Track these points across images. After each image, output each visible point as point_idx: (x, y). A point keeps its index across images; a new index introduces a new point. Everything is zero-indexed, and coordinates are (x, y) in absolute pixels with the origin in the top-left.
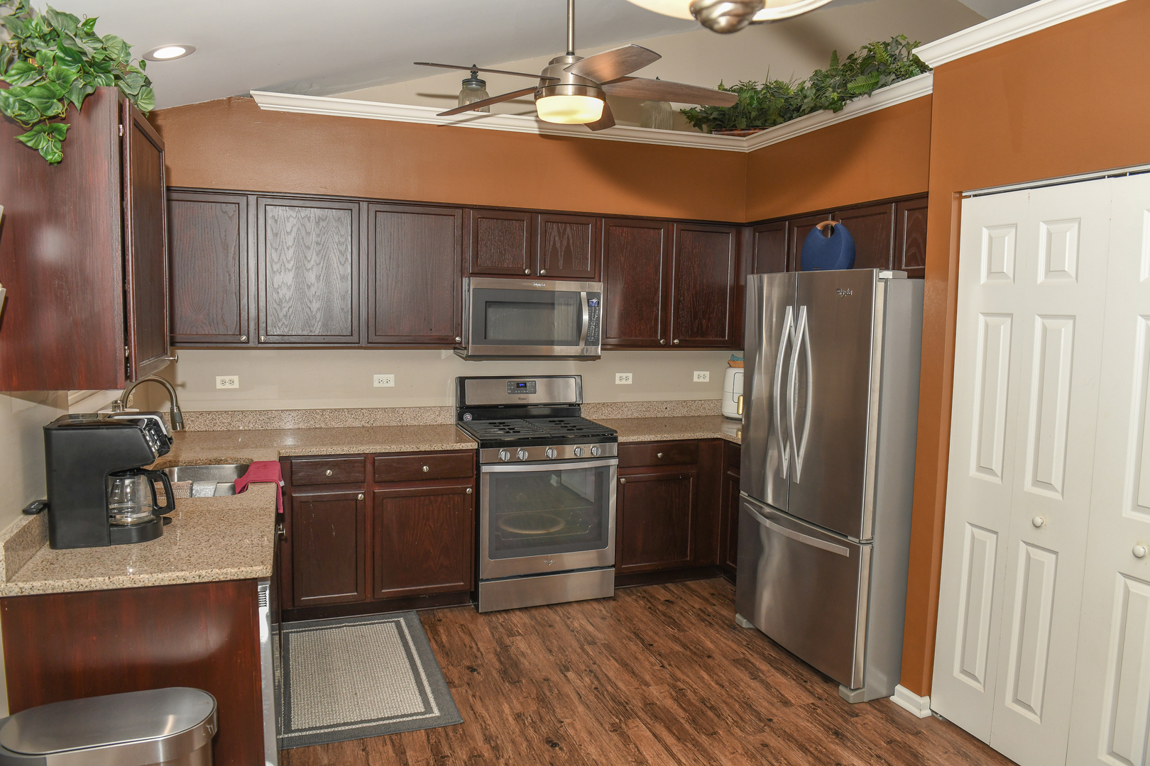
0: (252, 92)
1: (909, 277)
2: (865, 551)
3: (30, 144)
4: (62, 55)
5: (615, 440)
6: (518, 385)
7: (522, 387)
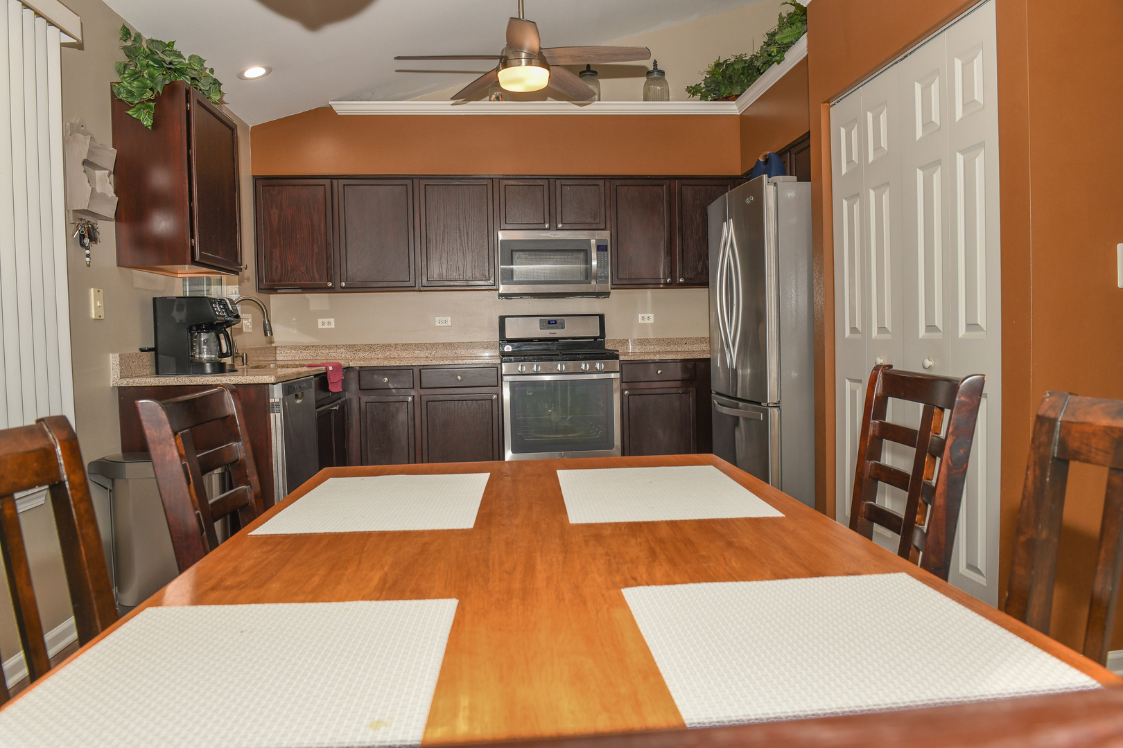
0: (330, 103)
1: (798, 180)
2: (772, 413)
3: (134, 116)
4: (152, 63)
5: (616, 357)
6: (549, 322)
7: (553, 323)
